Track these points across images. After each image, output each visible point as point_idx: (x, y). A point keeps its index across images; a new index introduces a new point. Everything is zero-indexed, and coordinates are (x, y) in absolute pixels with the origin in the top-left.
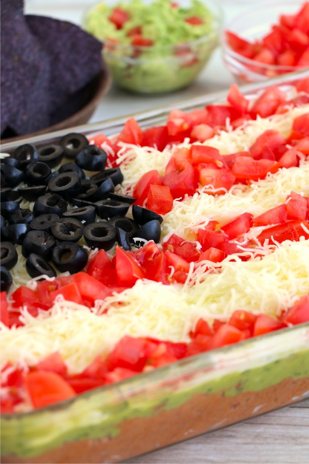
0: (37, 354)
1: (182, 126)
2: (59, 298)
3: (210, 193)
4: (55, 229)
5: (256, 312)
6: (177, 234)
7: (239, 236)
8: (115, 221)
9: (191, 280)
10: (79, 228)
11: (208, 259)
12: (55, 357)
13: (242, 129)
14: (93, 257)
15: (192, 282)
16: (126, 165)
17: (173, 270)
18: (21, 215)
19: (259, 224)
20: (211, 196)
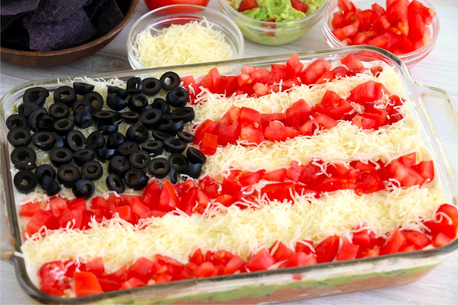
0: (89, 256)
1: (247, 81)
2: (116, 215)
3: (244, 145)
4: (132, 157)
5: (233, 253)
6: (210, 176)
7: (251, 186)
8: (174, 157)
9: (206, 214)
10: (148, 159)
11: (221, 202)
12: (98, 260)
13: (288, 92)
14: (151, 182)
15: (207, 216)
16: (201, 104)
17: (197, 205)
18: (116, 138)
19: (267, 179)
20: (244, 148)
